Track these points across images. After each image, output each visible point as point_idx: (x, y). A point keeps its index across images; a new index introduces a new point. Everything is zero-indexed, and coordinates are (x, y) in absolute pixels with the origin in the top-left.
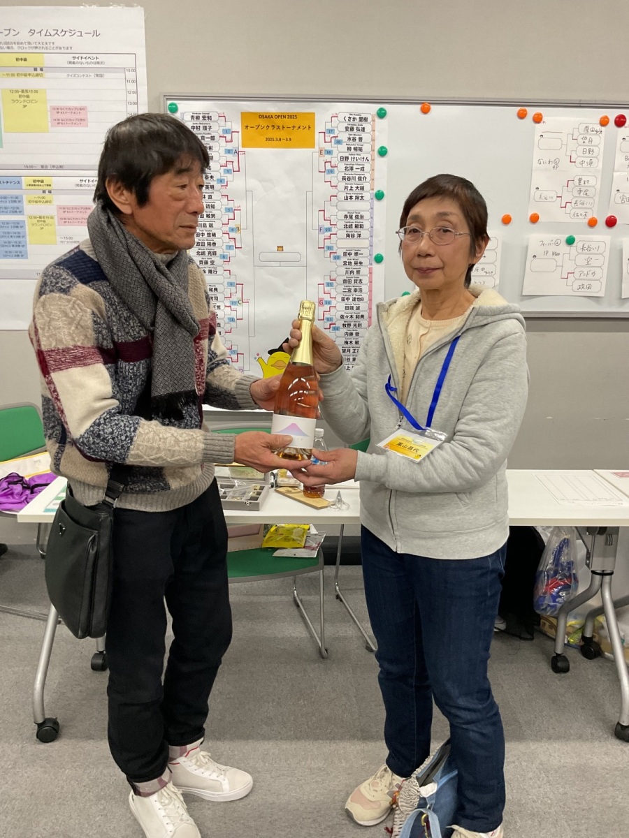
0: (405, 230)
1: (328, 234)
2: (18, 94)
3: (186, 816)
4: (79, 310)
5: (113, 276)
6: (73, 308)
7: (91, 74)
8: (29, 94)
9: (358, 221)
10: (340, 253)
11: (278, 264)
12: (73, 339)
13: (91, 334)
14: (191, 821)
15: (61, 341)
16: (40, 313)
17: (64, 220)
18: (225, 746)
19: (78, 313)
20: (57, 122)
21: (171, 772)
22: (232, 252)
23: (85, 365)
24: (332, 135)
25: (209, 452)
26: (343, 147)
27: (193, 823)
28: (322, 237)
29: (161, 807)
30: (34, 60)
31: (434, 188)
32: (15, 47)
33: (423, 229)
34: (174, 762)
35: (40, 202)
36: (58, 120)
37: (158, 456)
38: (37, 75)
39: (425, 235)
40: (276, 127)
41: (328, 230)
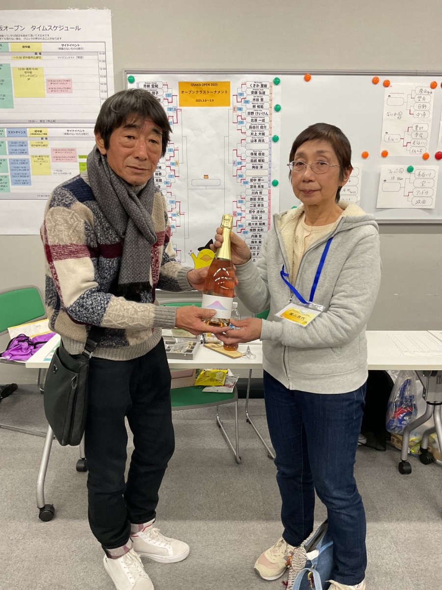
0: (294, 163)
1: (240, 166)
2: (24, 71)
3: (143, 573)
4: (76, 220)
5: (100, 199)
6: (72, 218)
7: (74, 56)
8: (32, 70)
9: (260, 157)
10: (248, 179)
11: (205, 187)
12: (71, 239)
13: (83, 237)
14: (147, 576)
15: (62, 240)
16: (49, 219)
17: (56, 158)
18: (170, 525)
19: (75, 221)
20: (51, 90)
21: (133, 541)
22: (172, 180)
23: (77, 257)
24: (242, 97)
25: (158, 320)
26: (250, 105)
27: (148, 577)
28: (235, 168)
29: (126, 566)
30: (35, 47)
31: (313, 133)
32: (22, 38)
33: (307, 162)
34: (135, 535)
35: (39, 145)
36: (52, 89)
37: (123, 321)
38: (37, 57)
39: (308, 167)
40: (203, 92)
41: (240, 163)
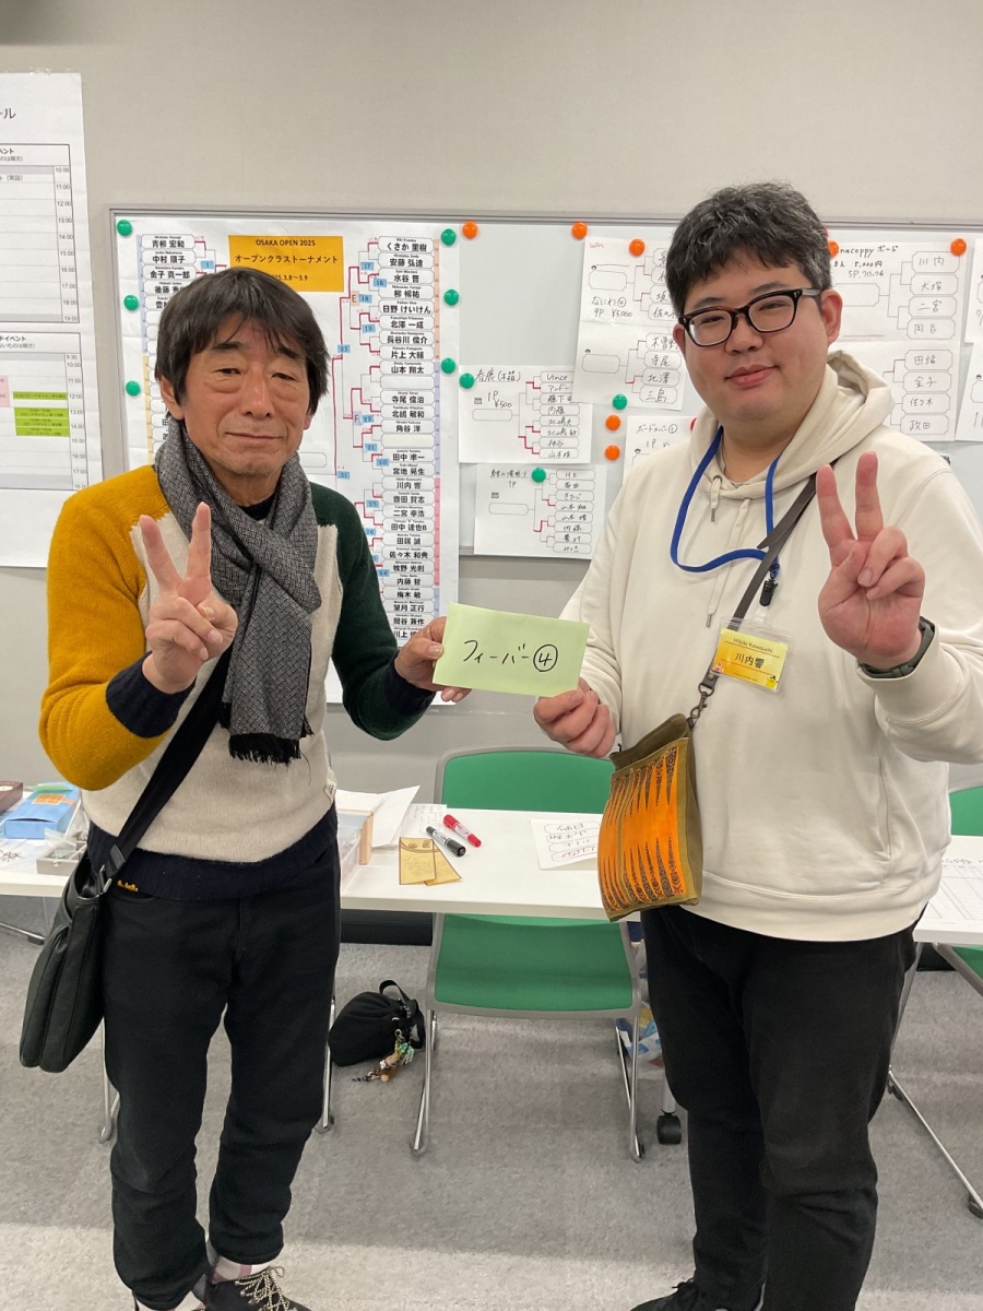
1: (368, 425)
7: (2, 176)
9: (413, 405)
24: (369, 272)
26: (389, 291)
28: (359, 429)
40: (283, 259)
41: (368, 419)
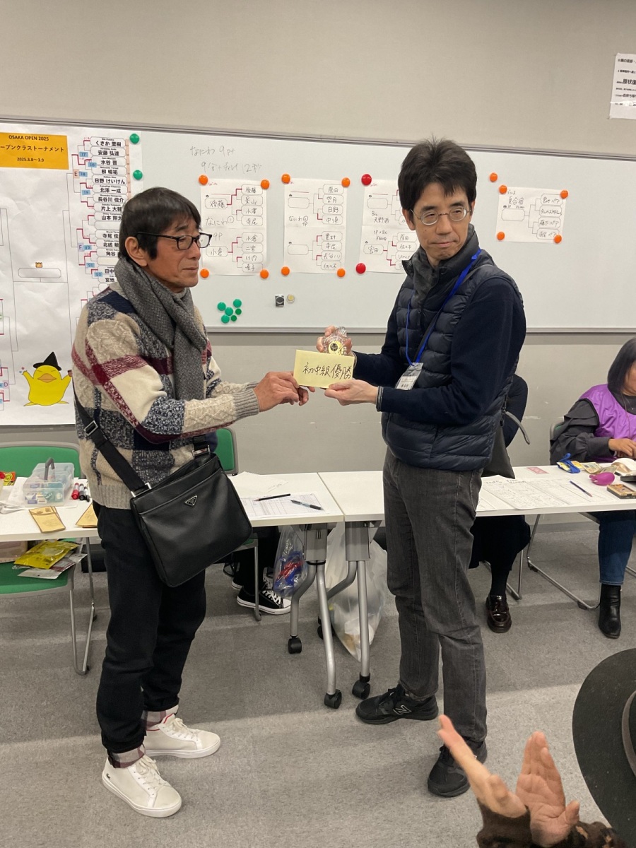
1: (88, 252)
10: (102, 270)
11: (38, 279)
24: (85, 158)
26: (98, 170)
40: (27, 148)
41: (88, 248)
